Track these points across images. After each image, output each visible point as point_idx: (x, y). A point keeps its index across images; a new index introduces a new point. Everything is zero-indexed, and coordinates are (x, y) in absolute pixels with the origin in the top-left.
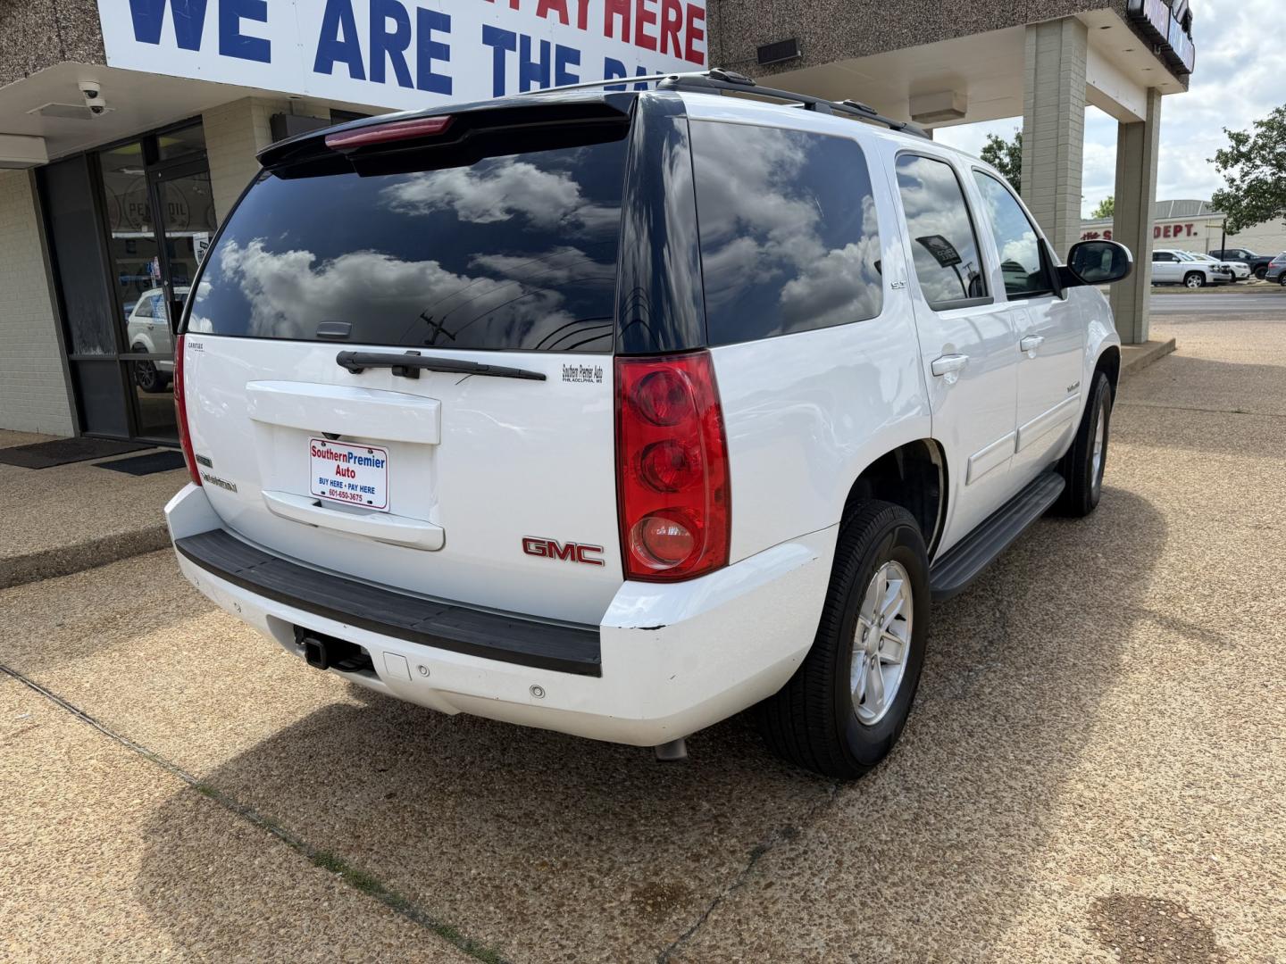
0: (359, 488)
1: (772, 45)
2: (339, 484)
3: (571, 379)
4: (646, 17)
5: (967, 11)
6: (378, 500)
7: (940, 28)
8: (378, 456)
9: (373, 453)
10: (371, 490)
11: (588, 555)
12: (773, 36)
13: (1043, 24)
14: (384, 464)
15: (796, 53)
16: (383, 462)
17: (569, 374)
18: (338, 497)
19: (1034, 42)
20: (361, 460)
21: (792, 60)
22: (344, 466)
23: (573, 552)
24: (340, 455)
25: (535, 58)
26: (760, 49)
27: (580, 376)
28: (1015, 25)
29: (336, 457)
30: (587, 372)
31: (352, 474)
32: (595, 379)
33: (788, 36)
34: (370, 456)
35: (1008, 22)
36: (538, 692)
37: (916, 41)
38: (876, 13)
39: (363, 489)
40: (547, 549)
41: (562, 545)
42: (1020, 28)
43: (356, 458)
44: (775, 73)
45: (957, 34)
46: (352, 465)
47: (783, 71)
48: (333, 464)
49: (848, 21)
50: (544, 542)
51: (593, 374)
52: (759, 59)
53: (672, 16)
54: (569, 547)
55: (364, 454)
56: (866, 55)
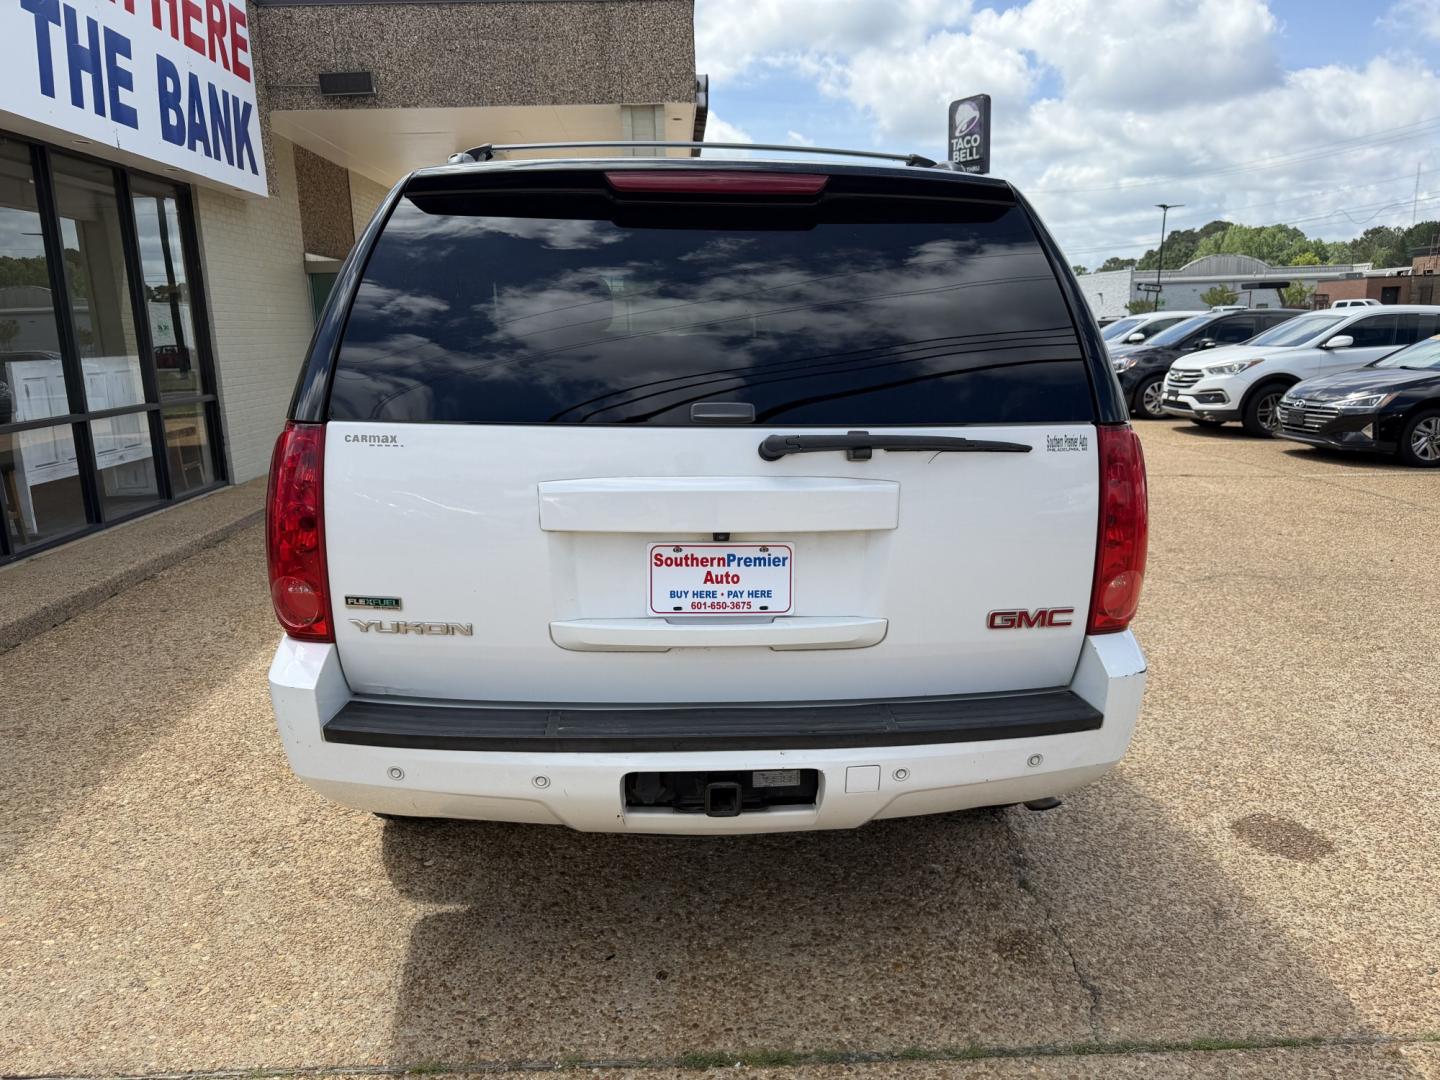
0: (745, 594)
1: (334, 75)
2: (713, 594)
3: (1056, 449)
4: (191, 11)
5: (563, 80)
6: (776, 604)
7: (536, 92)
8: (775, 553)
9: (769, 551)
10: (767, 594)
11: (1057, 618)
12: (337, 64)
13: (636, 107)
14: (787, 562)
15: (371, 90)
16: (784, 559)
17: (1054, 444)
18: (709, 610)
19: (630, 123)
20: (748, 562)
21: (363, 96)
22: (717, 571)
23: (1045, 618)
24: (712, 559)
25: (84, 41)
26: (321, 77)
27: (1065, 445)
28: (612, 103)
29: (704, 562)
30: (1072, 442)
31: (736, 579)
32: (1080, 448)
33: (355, 67)
34: (765, 555)
35: (603, 99)
36: (1035, 761)
37: (511, 100)
38: (464, 63)
39: (753, 594)
40: (1016, 619)
41: (1032, 612)
42: (616, 106)
43: (740, 559)
44: (341, 108)
45: (555, 101)
46: (733, 569)
47: (353, 107)
48: (702, 571)
49: (431, 65)
50: (1015, 613)
51: (1078, 442)
52: (322, 87)
53: (217, 17)
54: (1042, 613)
55: (755, 553)
56: (456, 106)
